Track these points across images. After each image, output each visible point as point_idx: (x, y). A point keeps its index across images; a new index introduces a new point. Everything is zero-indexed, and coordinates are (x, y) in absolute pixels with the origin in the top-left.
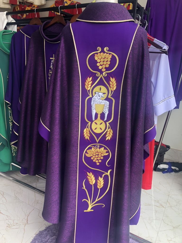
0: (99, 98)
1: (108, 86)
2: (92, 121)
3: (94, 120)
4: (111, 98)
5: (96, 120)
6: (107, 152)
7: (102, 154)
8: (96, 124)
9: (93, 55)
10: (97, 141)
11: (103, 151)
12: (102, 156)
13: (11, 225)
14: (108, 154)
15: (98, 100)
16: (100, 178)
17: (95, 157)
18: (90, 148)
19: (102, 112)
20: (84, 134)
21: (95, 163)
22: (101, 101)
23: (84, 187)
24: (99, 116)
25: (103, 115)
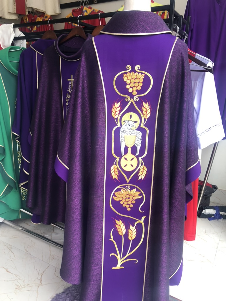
0: (129, 127)
1: (140, 112)
2: (121, 157)
3: (124, 155)
4: (145, 127)
5: (126, 155)
6: (140, 195)
7: (133, 196)
8: (125, 160)
9: (122, 75)
10: (128, 181)
11: (135, 193)
12: (134, 200)
13: (21, 286)
14: (141, 196)
15: (127, 130)
16: (131, 227)
17: (126, 201)
18: (119, 190)
19: (133, 145)
20: (112, 172)
21: (126, 208)
22: (132, 131)
23: (111, 239)
24: (130, 150)
25: (134, 149)
